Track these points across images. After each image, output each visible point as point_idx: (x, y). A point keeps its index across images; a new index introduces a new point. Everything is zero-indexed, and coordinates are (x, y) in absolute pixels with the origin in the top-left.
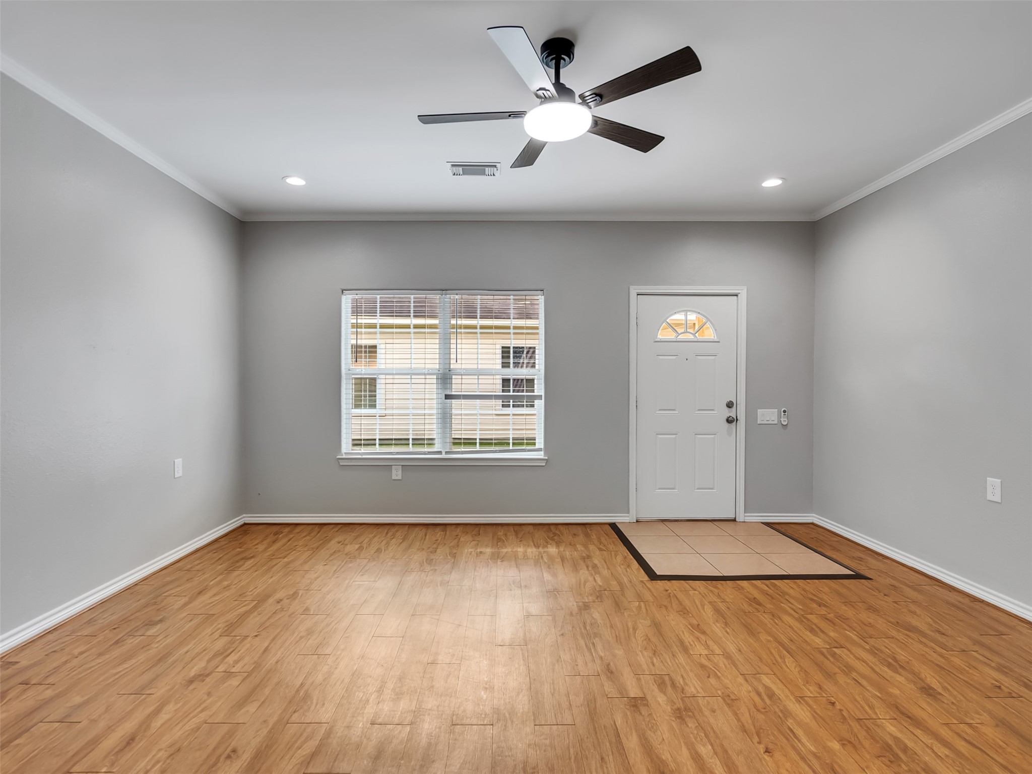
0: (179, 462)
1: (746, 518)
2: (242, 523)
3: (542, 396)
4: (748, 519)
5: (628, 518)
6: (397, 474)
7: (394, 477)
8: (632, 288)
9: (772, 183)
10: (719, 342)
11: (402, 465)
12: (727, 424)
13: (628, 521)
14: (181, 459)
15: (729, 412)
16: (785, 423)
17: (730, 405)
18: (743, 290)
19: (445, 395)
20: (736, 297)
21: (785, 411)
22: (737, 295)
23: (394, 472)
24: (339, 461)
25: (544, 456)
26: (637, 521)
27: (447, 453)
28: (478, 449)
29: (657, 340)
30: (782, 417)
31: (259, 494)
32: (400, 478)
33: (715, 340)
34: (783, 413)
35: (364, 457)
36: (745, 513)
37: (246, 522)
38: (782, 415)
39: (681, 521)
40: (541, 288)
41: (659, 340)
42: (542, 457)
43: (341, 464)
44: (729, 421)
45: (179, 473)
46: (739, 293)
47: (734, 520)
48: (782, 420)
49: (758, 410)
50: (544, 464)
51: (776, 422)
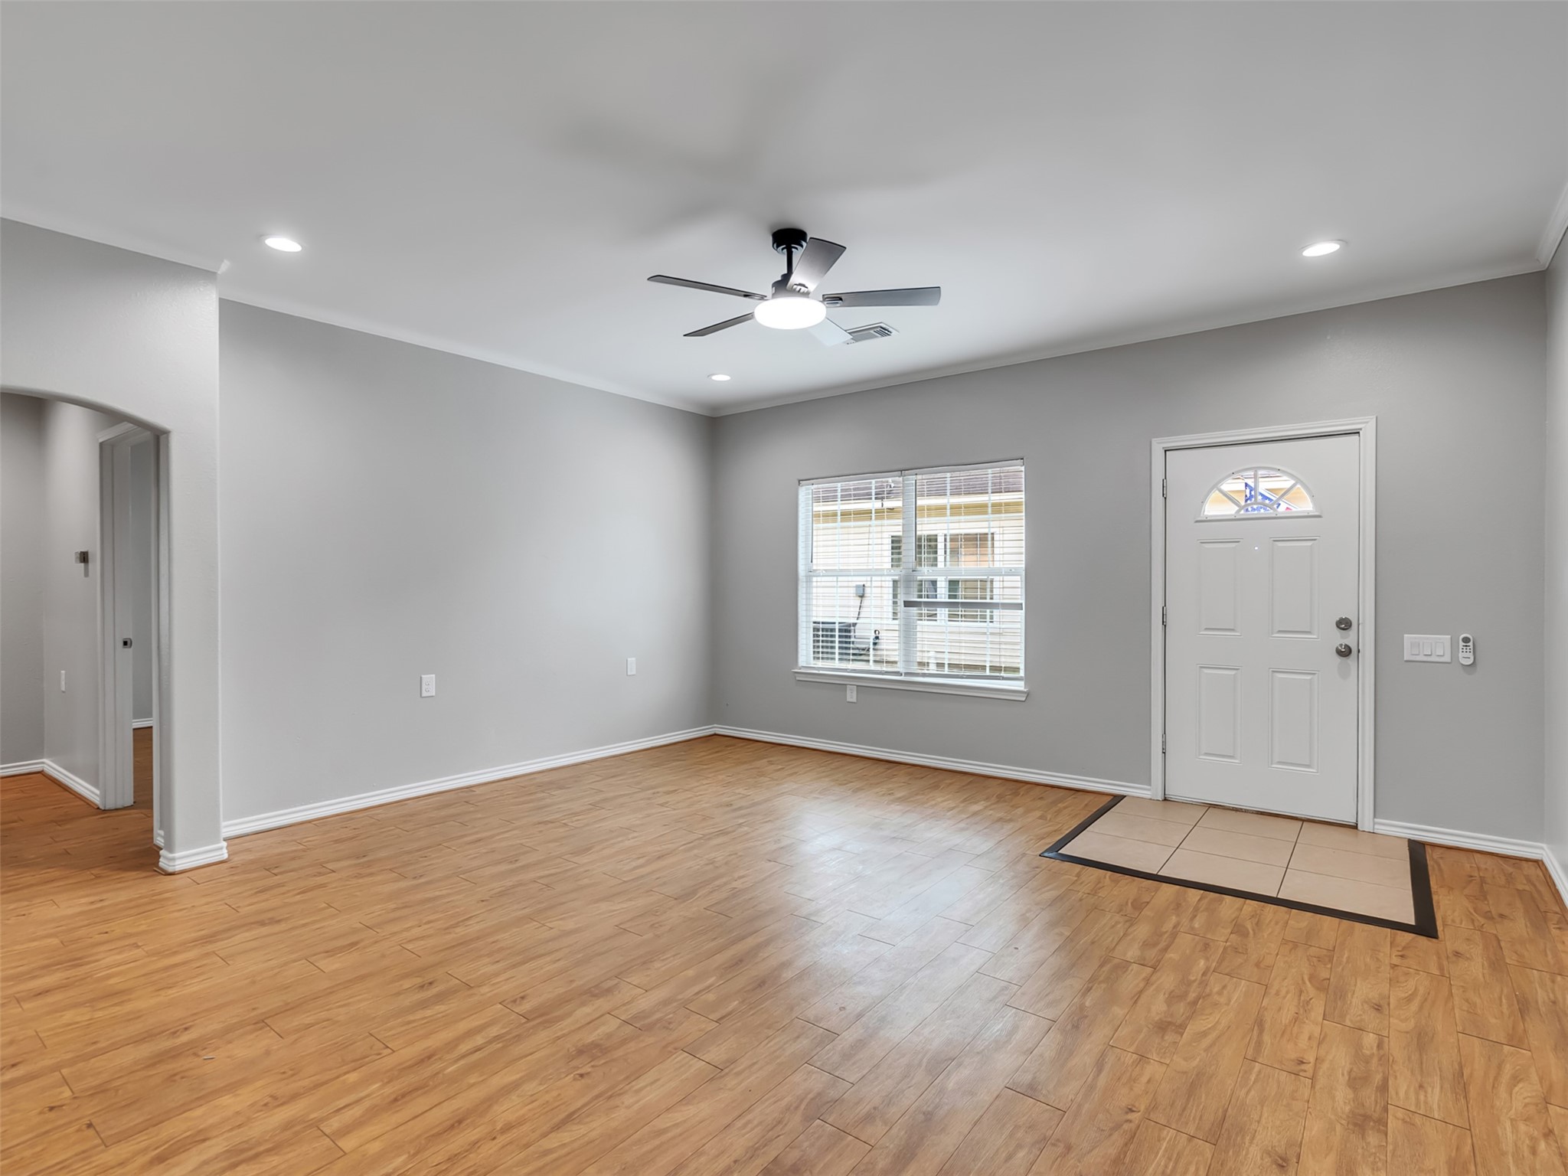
0: (632, 660)
1: (1376, 827)
2: (713, 733)
3: (1022, 604)
4: (1380, 829)
5: (1149, 793)
6: (852, 696)
7: (849, 699)
8: (1154, 441)
9: (1322, 249)
10: (1319, 516)
11: (857, 686)
12: (1338, 659)
13: (1149, 797)
14: (634, 659)
15: (1342, 637)
16: (1470, 662)
17: (1344, 624)
18: (1367, 422)
19: (904, 602)
20: (1356, 437)
21: (1466, 640)
22: (1359, 433)
23: (848, 692)
24: (796, 675)
25: (1025, 688)
26: (1165, 799)
27: (907, 674)
28: (946, 673)
29: (1199, 519)
30: (1461, 650)
31: (727, 705)
32: (855, 701)
33: (1310, 514)
34: (1461, 644)
35: (821, 672)
36: (1375, 817)
37: (717, 733)
38: (1461, 647)
39: (1246, 811)
40: (1021, 456)
41: (1205, 519)
42: (1022, 689)
43: (798, 678)
44: (1345, 652)
45: (632, 671)
46: (1361, 429)
47: (1355, 827)
48: (1461, 655)
49: (1406, 635)
50: (1024, 699)
51: (1447, 658)
